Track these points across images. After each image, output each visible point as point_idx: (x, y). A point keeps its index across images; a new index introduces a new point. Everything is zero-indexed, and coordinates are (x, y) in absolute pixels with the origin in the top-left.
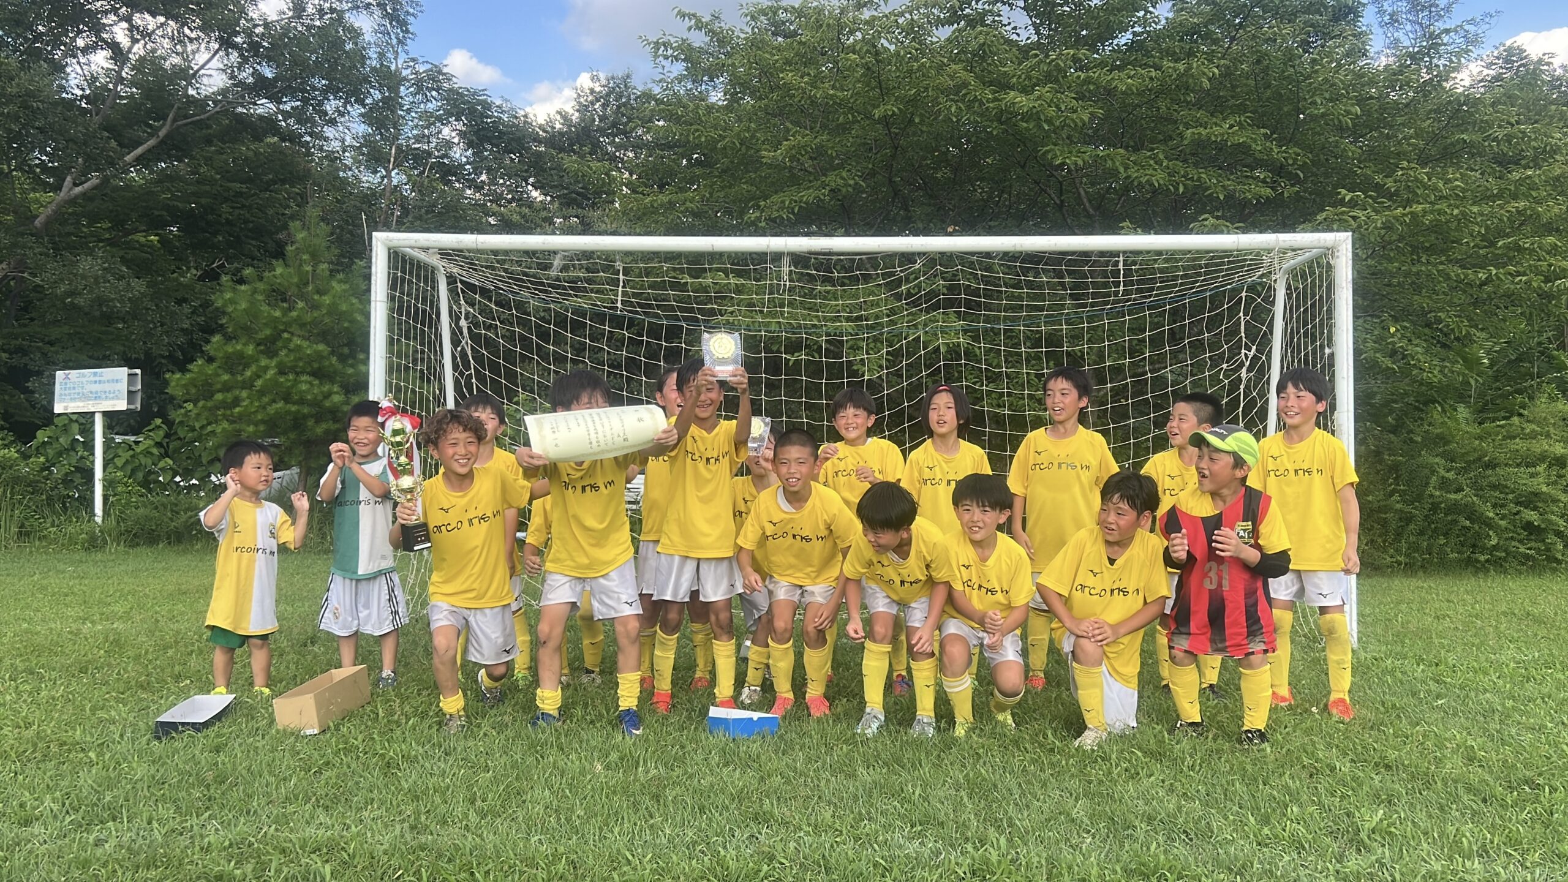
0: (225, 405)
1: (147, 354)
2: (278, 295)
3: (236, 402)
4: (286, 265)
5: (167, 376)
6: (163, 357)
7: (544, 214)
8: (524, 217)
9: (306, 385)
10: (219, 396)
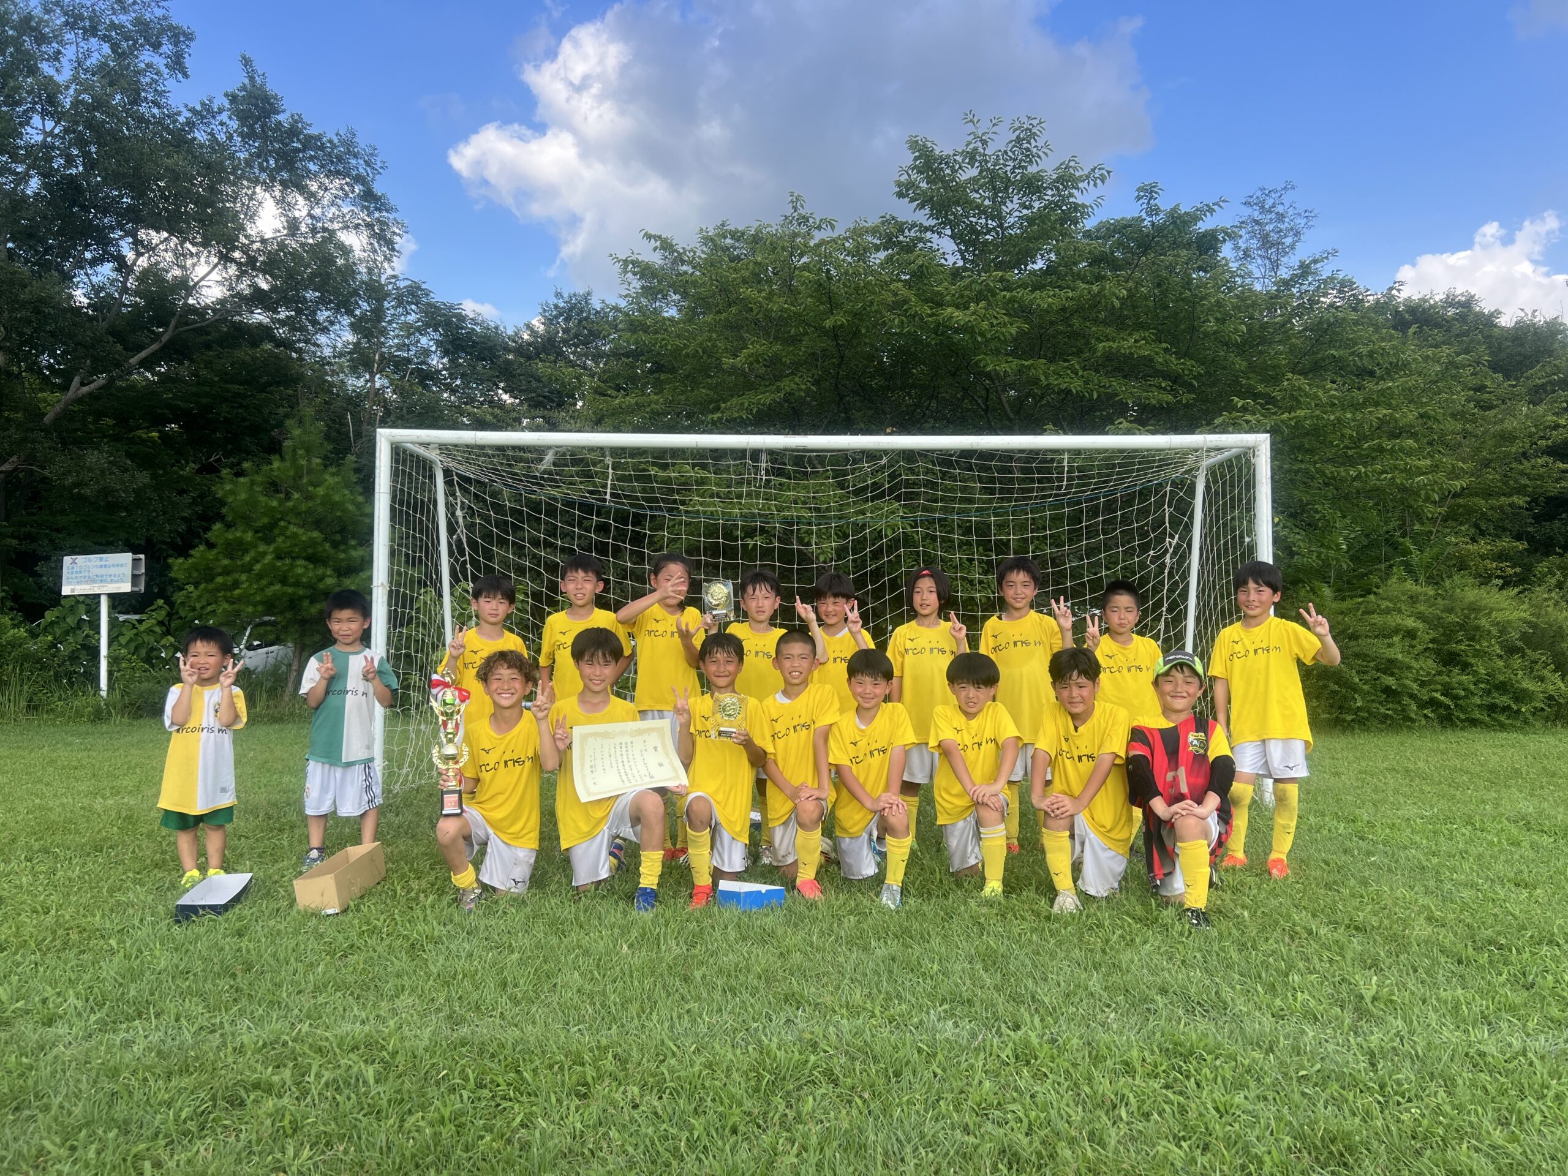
0: (224, 587)
1: (149, 541)
2: (274, 486)
3: (236, 584)
4: (282, 459)
5: (170, 561)
6: (164, 543)
7: (514, 415)
8: (495, 417)
9: (301, 569)
10: (220, 580)
